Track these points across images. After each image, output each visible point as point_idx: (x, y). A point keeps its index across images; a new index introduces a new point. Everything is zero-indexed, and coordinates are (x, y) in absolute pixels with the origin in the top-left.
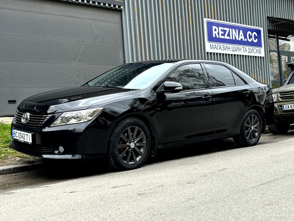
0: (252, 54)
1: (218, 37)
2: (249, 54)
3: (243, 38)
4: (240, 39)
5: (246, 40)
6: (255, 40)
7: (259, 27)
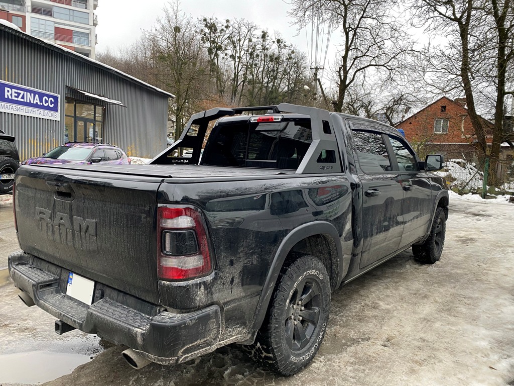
0: (47, 117)
1: (10, 98)
2: (44, 117)
3: (38, 102)
4: (35, 103)
5: (41, 104)
6: (51, 105)
7: (56, 93)
